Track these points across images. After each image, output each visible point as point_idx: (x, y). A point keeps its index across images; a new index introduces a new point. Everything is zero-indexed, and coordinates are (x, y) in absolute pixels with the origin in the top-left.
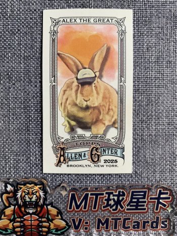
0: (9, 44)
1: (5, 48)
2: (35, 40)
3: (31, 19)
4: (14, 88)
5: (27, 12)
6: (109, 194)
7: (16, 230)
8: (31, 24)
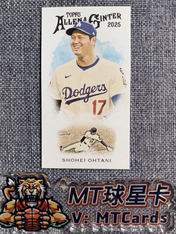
0: (9, 37)
1: (6, 41)
2: (35, 32)
3: (30, 11)
4: (15, 80)
5: (26, 5)
6: (109, 188)
7: (18, 223)
8: (30, 16)
